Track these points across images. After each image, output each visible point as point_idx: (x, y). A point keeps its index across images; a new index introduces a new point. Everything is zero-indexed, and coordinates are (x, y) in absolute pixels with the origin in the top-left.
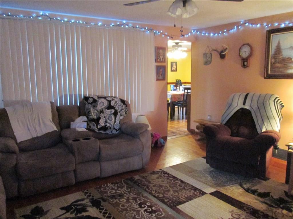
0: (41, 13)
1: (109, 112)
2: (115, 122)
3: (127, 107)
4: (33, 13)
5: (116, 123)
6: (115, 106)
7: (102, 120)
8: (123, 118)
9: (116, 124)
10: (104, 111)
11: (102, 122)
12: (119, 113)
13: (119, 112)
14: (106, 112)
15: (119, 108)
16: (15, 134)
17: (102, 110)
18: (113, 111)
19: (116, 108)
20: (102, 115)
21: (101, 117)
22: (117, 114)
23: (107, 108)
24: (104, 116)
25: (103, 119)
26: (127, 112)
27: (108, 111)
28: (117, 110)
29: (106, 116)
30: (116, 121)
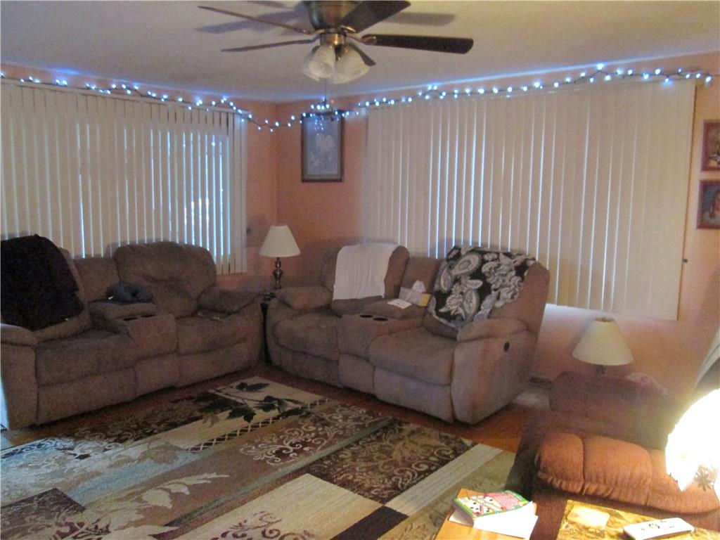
0: (430, 88)
1: (472, 284)
2: (479, 309)
3: (522, 284)
4: (418, 90)
5: (480, 313)
6: (487, 275)
7: (454, 298)
8: (502, 307)
9: (480, 315)
10: (463, 281)
11: (453, 302)
12: (493, 292)
13: (495, 290)
14: (467, 282)
15: (498, 280)
16: (335, 286)
17: (460, 278)
18: (479, 283)
19: (489, 280)
20: (457, 288)
21: (453, 292)
22: (490, 292)
23: (470, 275)
24: (460, 290)
25: (458, 296)
26: (518, 294)
27: (470, 281)
28: (491, 285)
29: (464, 291)
30: (482, 307)
